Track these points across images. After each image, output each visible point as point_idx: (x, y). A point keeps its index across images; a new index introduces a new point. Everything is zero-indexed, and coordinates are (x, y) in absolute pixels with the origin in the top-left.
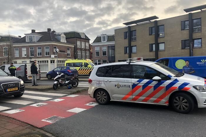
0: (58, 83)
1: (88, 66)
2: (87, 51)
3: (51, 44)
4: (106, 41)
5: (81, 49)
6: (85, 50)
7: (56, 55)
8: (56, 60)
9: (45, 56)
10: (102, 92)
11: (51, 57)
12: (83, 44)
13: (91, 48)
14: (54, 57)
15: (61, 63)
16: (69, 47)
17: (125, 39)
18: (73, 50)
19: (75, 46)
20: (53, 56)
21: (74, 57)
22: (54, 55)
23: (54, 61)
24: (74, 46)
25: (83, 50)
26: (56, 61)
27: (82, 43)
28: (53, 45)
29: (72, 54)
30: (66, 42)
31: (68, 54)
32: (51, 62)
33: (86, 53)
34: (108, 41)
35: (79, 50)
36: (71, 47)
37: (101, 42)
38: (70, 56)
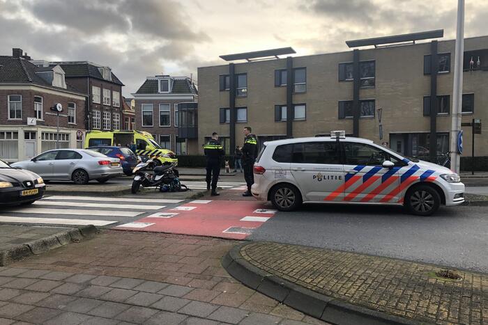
0: (142, 178)
1: (147, 147)
2: (116, 112)
3: (27, 90)
4: (170, 91)
5: (101, 107)
6: (112, 109)
7: (40, 118)
8: (40, 131)
9: (9, 119)
10: (286, 189)
11: (26, 123)
12: (106, 93)
13: (125, 107)
14: (34, 123)
15: (51, 139)
16: (72, 100)
17: (221, 91)
18: (82, 108)
19: (87, 98)
20: (31, 121)
21: (84, 127)
22: (35, 120)
23: (34, 134)
24: (84, 99)
25: (107, 110)
26: (39, 134)
27: (104, 92)
28: (31, 92)
29: (80, 118)
30: (65, 87)
31: (70, 119)
32: (27, 137)
33: (112, 118)
34: (173, 91)
35: (96, 109)
36: (77, 101)
37: (157, 92)
38: (75, 123)
